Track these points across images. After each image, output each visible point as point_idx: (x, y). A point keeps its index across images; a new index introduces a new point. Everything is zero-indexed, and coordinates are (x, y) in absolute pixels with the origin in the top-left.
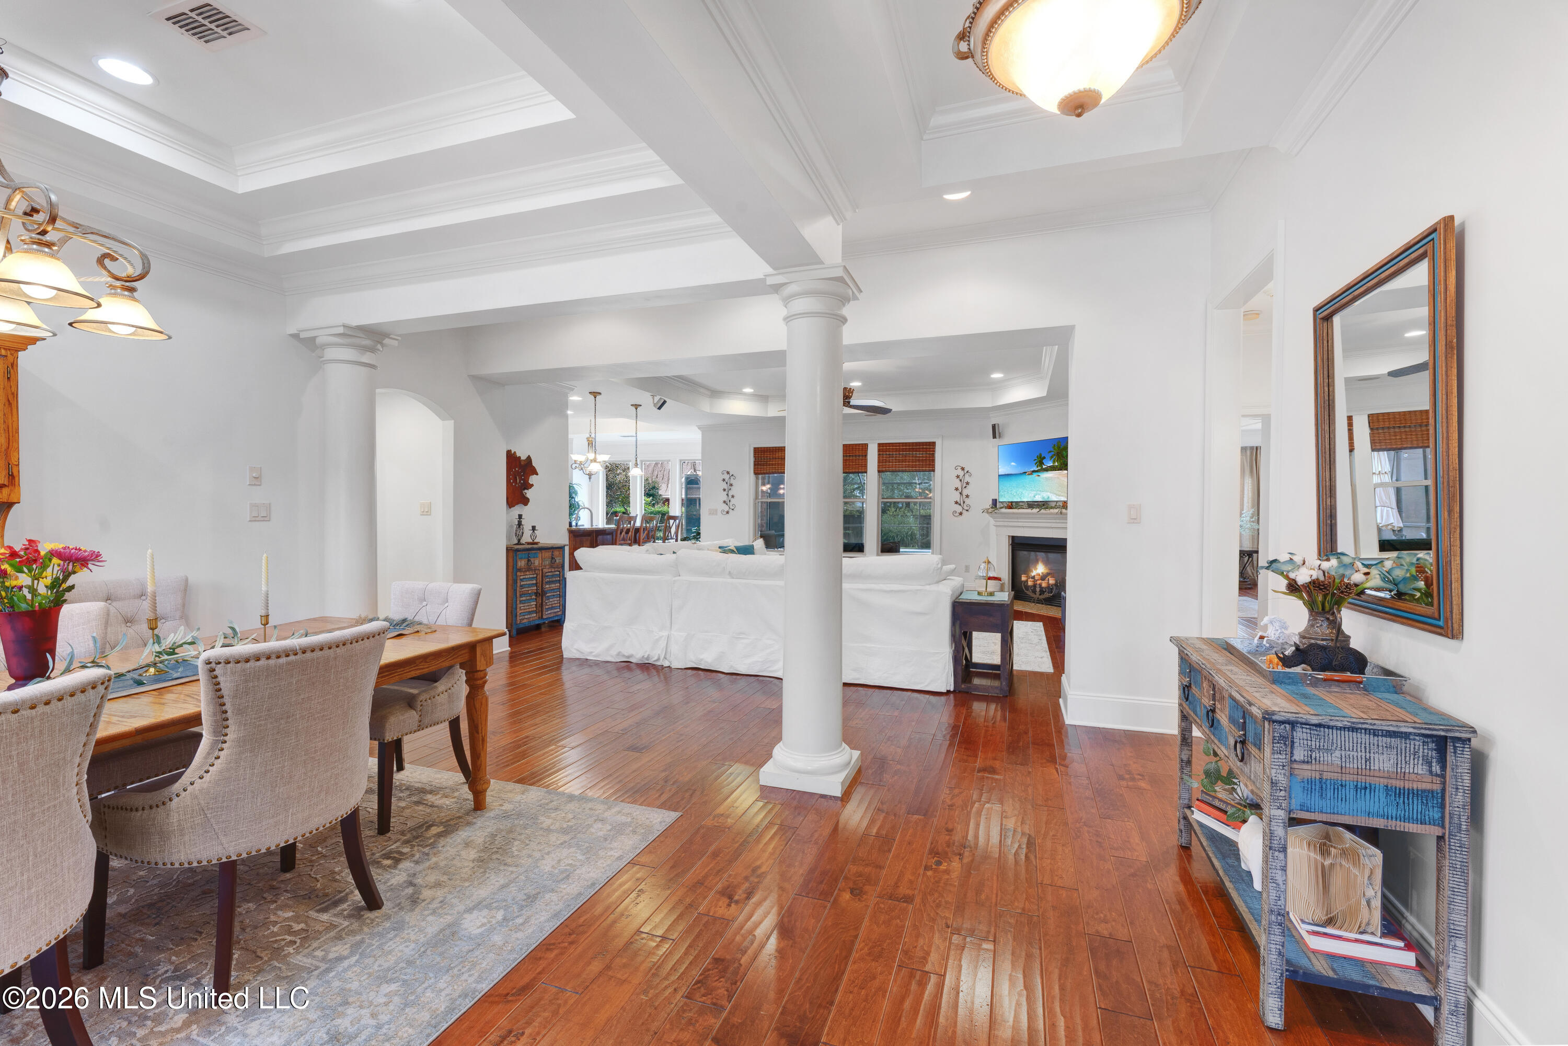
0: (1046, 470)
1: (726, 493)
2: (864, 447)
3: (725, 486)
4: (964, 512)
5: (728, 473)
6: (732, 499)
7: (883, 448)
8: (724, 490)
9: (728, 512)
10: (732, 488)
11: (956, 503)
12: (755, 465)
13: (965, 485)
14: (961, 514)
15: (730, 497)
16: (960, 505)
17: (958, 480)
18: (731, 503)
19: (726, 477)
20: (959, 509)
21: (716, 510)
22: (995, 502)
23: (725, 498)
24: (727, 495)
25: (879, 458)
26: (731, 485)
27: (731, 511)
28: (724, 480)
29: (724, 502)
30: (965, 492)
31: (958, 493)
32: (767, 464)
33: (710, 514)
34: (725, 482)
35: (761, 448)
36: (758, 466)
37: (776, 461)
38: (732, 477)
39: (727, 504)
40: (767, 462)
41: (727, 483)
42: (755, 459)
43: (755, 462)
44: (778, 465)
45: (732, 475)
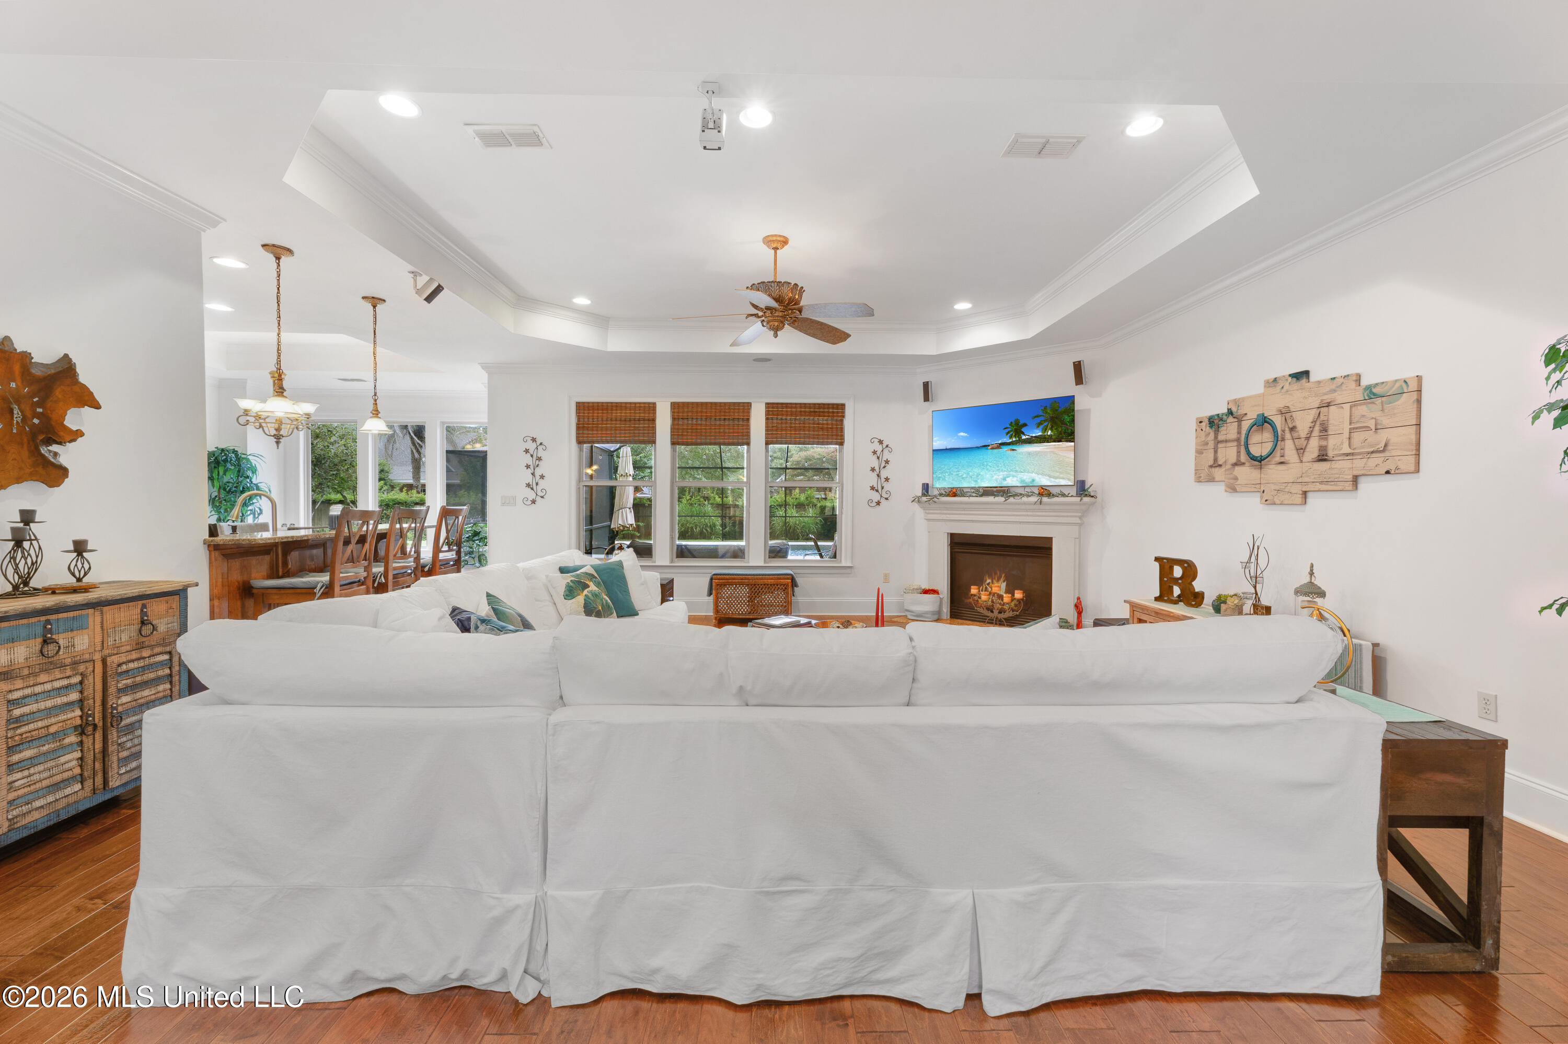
0: (1030, 441)
1: (530, 471)
2: (746, 408)
3: (529, 460)
4: (883, 501)
5: (534, 440)
6: (541, 482)
7: (773, 410)
8: (528, 467)
9: (534, 502)
10: (541, 463)
11: (872, 488)
12: (578, 428)
13: (883, 464)
14: (878, 503)
15: (538, 477)
16: (877, 491)
17: (875, 457)
18: (539, 488)
19: (532, 446)
20: (875, 497)
21: (514, 498)
22: (926, 488)
23: (529, 479)
24: (533, 474)
25: (767, 423)
26: (539, 459)
27: (538, 499)
28: (527, 451)
29: (528, 485)
30: (884, 474)
31: (874, 475)
32: (597, 427)
33: (503, 504)
34: (528, 455)
35: (588, 403)
36: (583, 430)
37: (612, 424)
38: (540, 448)
39: (532, 489)
40: (598, 424)
41: (532, 456)
42: (579, 420)
43: (577, 424)
44: (616, 430)
45: (541, 444)
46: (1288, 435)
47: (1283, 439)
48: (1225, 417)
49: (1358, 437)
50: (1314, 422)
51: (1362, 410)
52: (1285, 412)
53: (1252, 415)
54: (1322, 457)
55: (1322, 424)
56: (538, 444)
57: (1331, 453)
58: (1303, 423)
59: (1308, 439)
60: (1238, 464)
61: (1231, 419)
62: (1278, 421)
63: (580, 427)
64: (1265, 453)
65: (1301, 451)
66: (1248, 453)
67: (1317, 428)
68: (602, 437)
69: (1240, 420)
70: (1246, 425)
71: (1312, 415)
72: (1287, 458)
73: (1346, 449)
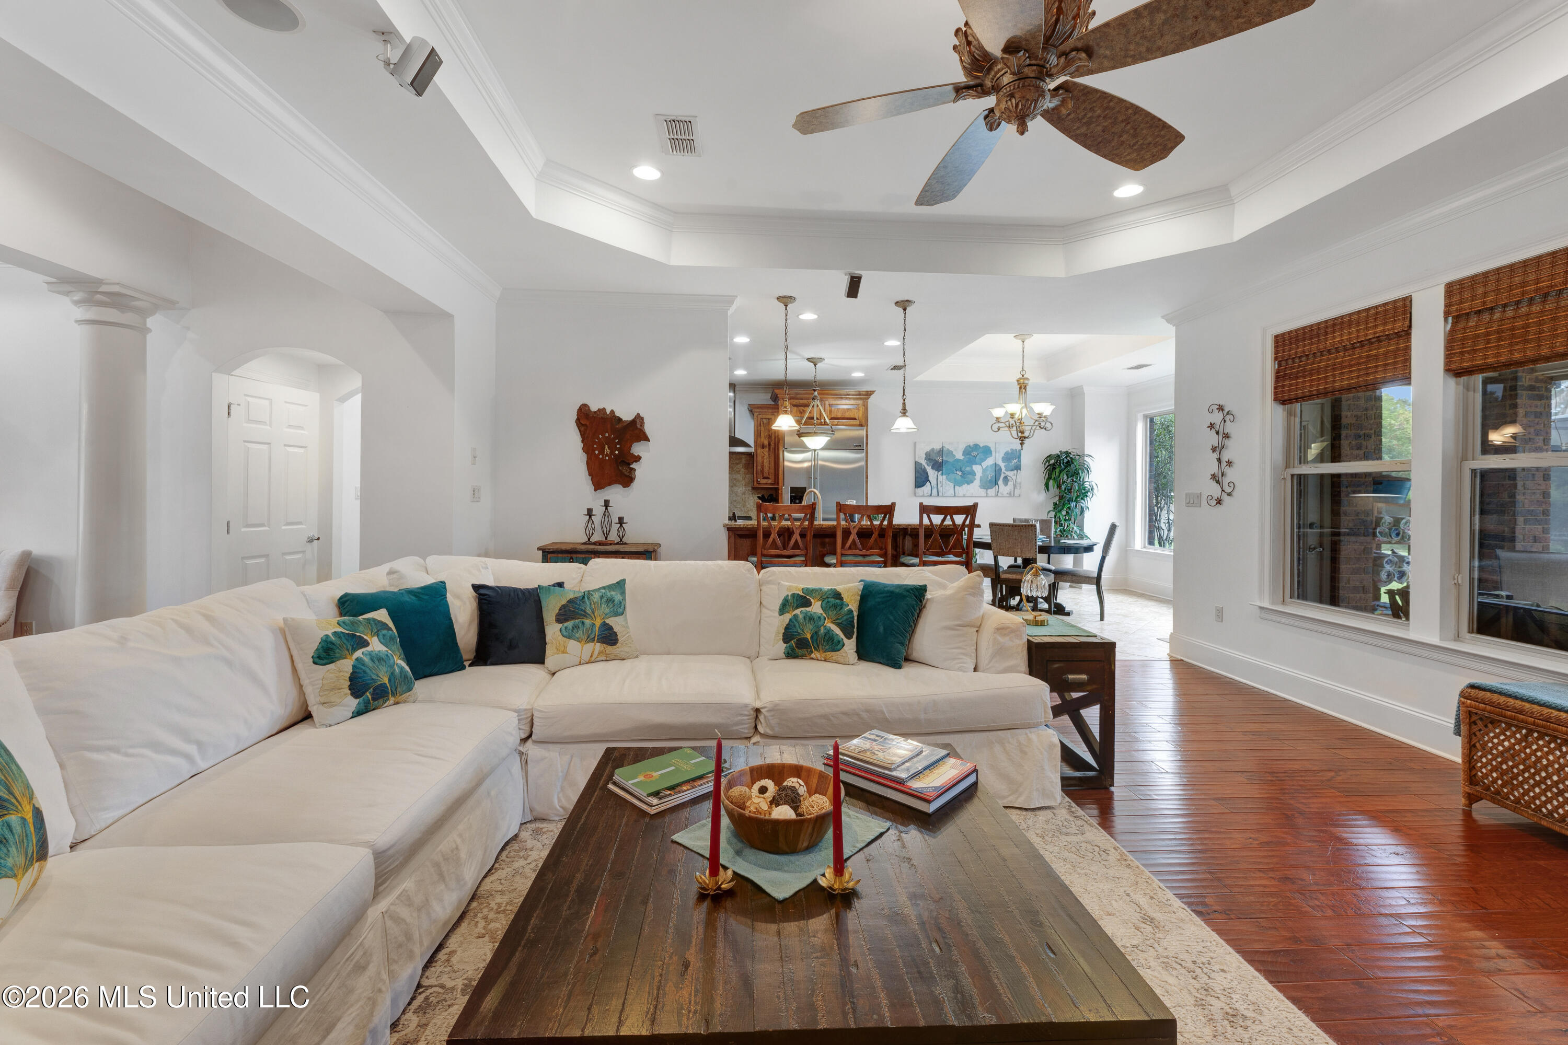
1: (1216, 455)
3: (1214, 440)
5: (1221, 408)
6: (1228, 470)
8: (1213, 450)
9: (1219, 502)
10: (1229, 443)
12: (1277, 379)
15: (1224, 464)
18: (1226, 481)
19: (1217, 417)
21: (1199, 497)
23: (1214, 468)
24: (1219, 460)
26: (1227, 436)
27: (1225, 497)
28: (1212, 426)
29: (1214, 477)
32: (1304, 371)
33: (1188, 504)
34: (1213, 431)
35: (1290, 332)
36: (1284, 380)
37: (1329, 360)
38: (1228, 418)
39: (1218, 482)
40: (1306, 365)
41: (1217, 433)
42: (1280, 365)
43: (1278, 372)
44: (1334, 369)
45: (1228, 413)
56: (1225, 413)
63: (1280, 377)
68: (1311, 386)
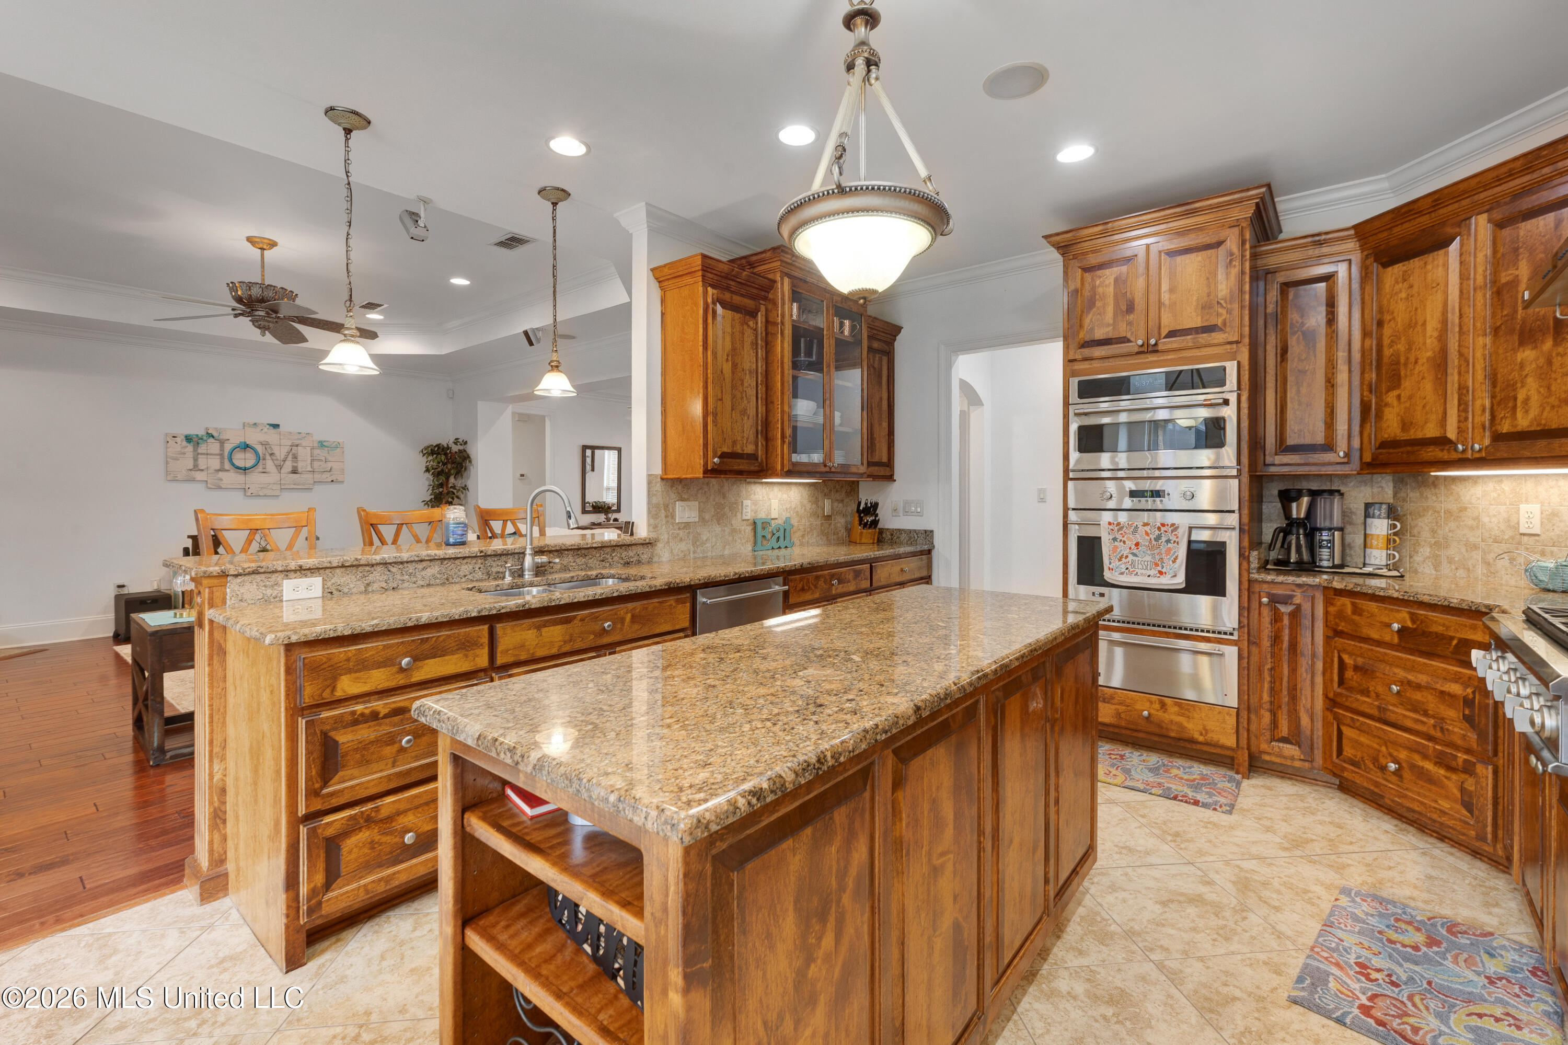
46: (268, 457)
47: (264, 459)
48: (205, 438)
49: (316, 464)
50: (288, 453)
51: (316, 452)
52: (265, 444)
53: (235, 440)
54: (295, 471)
55: (294, 455)
57: (300, 470)
58: (280, 453)
59: (284, 461)
60: (222, 470)
61: (211, 440)
62: (260, 449)
64: (248, 465)
65: (279, 467)
66: (233, 464)
67: (290, 456)
69: (222, 443)
70: (228, 447)
71: (287, 449)
72: (267, 470)
73: (309, 469)
